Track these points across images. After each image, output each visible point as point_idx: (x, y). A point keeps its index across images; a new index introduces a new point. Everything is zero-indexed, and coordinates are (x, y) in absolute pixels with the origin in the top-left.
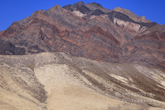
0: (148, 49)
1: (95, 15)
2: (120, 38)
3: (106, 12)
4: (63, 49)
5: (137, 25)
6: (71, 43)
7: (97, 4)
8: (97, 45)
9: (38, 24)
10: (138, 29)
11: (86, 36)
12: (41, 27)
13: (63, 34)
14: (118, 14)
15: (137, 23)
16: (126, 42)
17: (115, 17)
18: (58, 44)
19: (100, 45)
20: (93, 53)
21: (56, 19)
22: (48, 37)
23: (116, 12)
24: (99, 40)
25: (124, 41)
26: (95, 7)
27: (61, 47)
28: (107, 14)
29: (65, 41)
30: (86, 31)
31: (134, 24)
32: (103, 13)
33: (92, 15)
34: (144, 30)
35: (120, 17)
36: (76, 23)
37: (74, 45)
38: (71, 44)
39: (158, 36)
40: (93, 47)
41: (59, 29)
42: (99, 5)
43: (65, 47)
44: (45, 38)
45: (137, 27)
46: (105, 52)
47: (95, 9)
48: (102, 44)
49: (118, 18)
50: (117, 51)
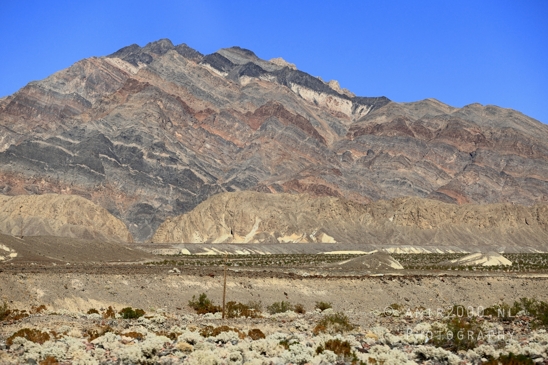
0: (402, 156)
1: (249, 75)
2: (324, 129)
3: (270, 70)
4: (205, 152)
5: (346, 101)
6: (221, 138)
7: (245, 50)
8: (288, 145)
9: (149, 94)
10: (351, 111)
11: (250, 123)
12: (155, 99)
13: (202, 119)
14: (298, 74)
15: (344, 97)
16: (338, 139)
17: (293, 81)
18: (194, 140)
19: (294, 146)
20: (285, 164)
21: (178, 84)
22: (174, 123)
23: (292, 70)
24: (289, 133)
25: (332, 136)
26: (242, 56)
27: (200, 147)
28: (272, 73)
29: (208, 134)
30: (246, 111)
31: (339, 100)
32: (264, 72)
33: (242, 74)
34: (364, 114)
35: (303, 82)
36: (221, 93)
37: (229, 143)
38: (220, 141)
39: (410, 128)
40: (280, 150)
41: (191, 106)
42: (250, 53)
43: (208, 146)
44: (168, 126)
45: (346, 107)
46: (308, 162)
47: (243, 61)
48: (296, 141)
49: (299, 84)
50: (329, 160)
